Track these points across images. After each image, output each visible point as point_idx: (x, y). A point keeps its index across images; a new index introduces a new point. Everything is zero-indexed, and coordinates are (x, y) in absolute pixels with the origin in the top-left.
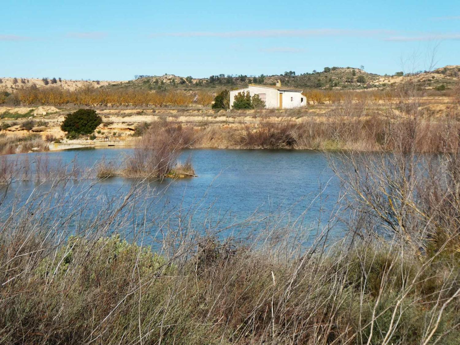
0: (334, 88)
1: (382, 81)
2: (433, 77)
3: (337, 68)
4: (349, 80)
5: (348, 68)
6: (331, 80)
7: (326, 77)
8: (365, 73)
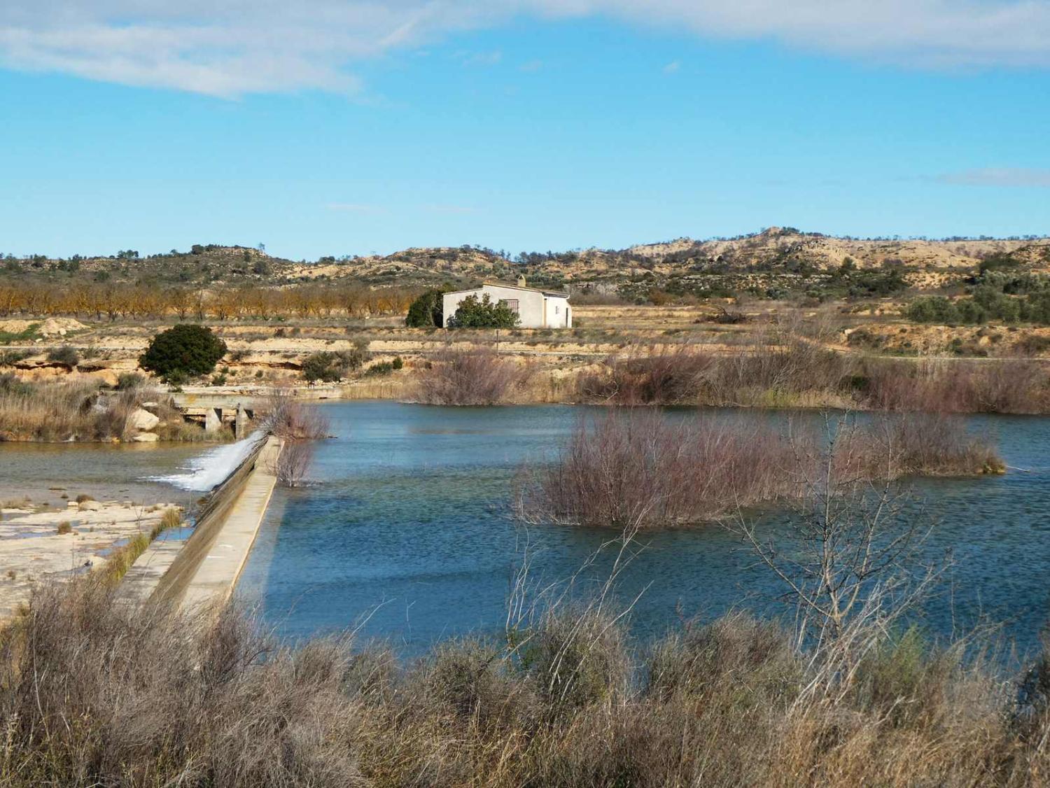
0: (213, 282)
1: (298, 272)
2: (398, 268)
3: (215, 247)
4: (240, 269)
5: (236, 247)
6: (205, 269)
7: (197, 262)
8: (266, 257)
